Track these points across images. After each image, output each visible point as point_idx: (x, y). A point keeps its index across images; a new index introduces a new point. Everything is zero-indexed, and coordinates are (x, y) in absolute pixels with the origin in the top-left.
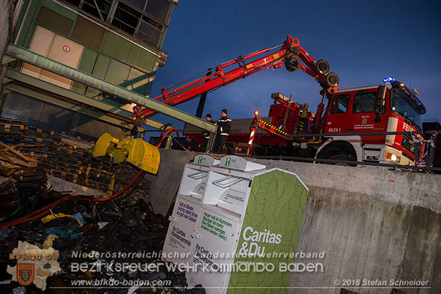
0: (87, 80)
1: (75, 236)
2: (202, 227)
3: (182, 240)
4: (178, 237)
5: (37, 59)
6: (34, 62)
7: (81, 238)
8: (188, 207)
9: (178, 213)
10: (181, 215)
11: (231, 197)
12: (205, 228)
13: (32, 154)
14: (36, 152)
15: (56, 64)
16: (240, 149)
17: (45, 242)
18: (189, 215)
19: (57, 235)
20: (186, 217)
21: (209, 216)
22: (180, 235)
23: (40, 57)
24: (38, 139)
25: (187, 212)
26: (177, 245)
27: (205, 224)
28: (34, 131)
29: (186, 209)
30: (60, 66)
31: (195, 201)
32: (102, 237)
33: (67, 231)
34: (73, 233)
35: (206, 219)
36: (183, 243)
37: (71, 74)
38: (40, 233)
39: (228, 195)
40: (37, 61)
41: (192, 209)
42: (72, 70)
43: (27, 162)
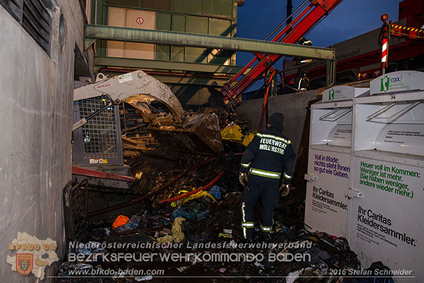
0: (169, 39)
1: (201, 216)
2: (361, 182)
3: (331, 202)
4: (323, 199)
5: (115, 32)
6: (113, 36)
7: (208, 217)
8: (329, 159)
9: (316, 169)
10: (321, 171)
11: (397, 133)
12: (368, 184)
13: (138, 136)
14: (140, 134)
15: (134, 31)
16: (364, 75)
17: (174, 227)
18: (333, 170)
19: (183, 217)
20: (330, 172)
21: (371, 166)
22: (326, 197)
23: (117, 30)
24: (139, 120)
25: (330, 166)
26: (324, 209)
27: (366, 177)
28: (133, 113)
29: (327, 162)
30: (137, 33)
31: (338, 150)
32: (230, 212)
33: (192, 211)
34: (199, 213)
35: (366, 171)
36: (332, 206)
37: (151, 38)
38: (168, 217)
39: (391, 133)
40: (115, 35)
41: (336, 160)
42: (151, 33)
43: (135, 145)
